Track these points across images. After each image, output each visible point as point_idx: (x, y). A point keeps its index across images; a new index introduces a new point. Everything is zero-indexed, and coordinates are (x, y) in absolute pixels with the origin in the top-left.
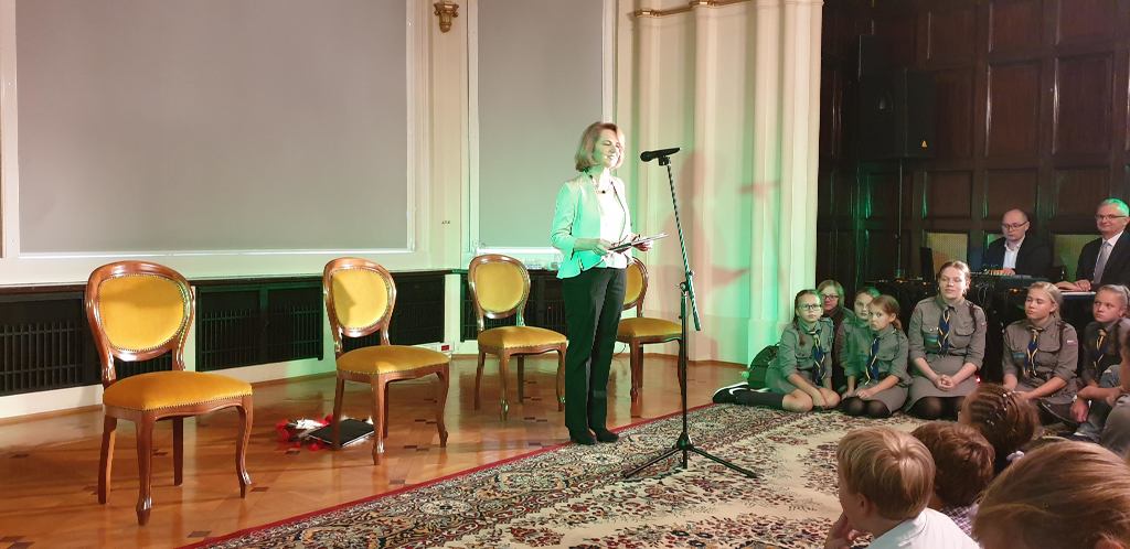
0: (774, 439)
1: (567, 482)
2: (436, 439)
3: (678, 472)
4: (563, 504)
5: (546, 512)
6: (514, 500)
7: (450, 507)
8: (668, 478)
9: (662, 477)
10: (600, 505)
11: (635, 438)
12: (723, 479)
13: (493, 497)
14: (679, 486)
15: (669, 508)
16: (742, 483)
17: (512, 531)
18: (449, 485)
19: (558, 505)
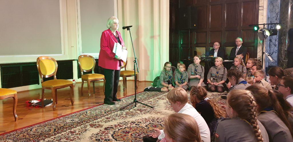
0: (158, 99)
1: (105, 112)
2: (71, 103)
3: (134, 108)
4: (104, 118)
5: (99, 120)
6: (91, 118)
7: (74, 120)
8: (131, 109)
9: (130, 109)
10: (113, 117)
11: (124, 100)
12: (145, 109)
13: (85, 117)
14: (134, 111)
15: (131, 117)
16: (150, 109)
17: (90, 125)
18: (73, 115)
19: (102, 118)
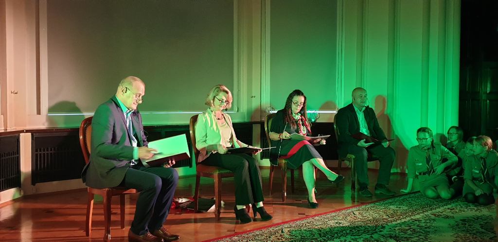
0: (435, 215)
8: (375, 234)
9: (372, 234)
12: (406, 236)
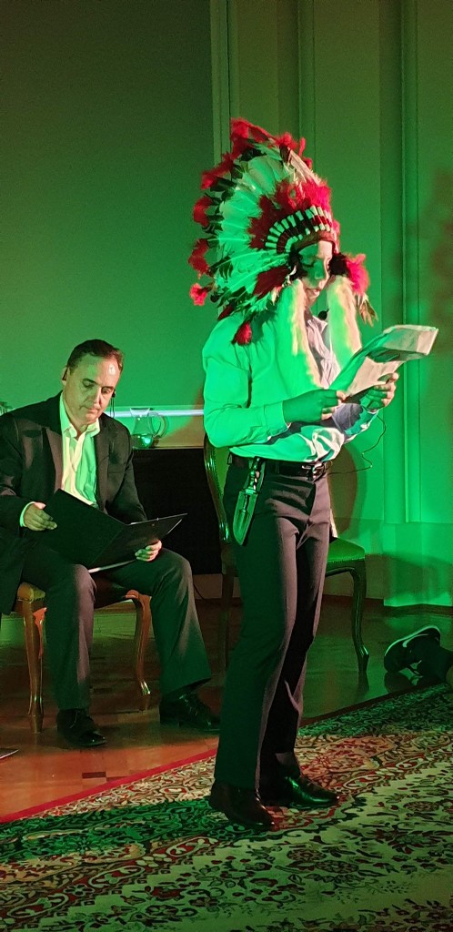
3: (350, 816)
4: (137, 886)
5: (103, 903)
6: (47, 883)
8: (331, 829)
9: (322, 827)
10: (204, 885)
12: (430, 827)
13: (10, 879)
14: (351, 845)
15: (330, 886)
19: (127, 890)
